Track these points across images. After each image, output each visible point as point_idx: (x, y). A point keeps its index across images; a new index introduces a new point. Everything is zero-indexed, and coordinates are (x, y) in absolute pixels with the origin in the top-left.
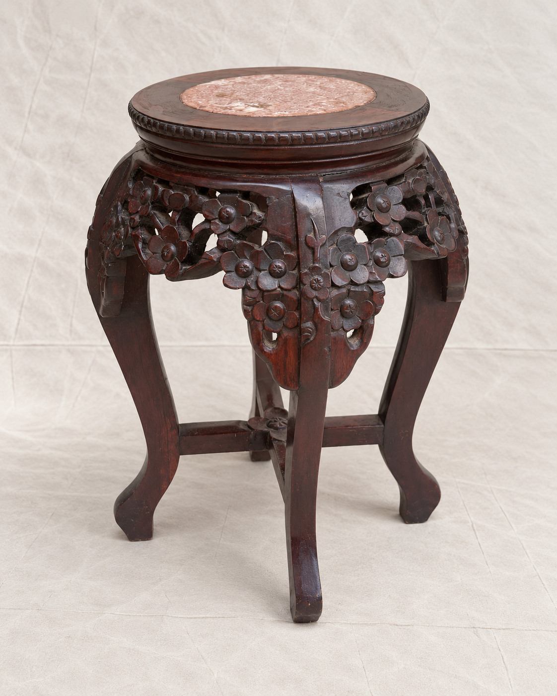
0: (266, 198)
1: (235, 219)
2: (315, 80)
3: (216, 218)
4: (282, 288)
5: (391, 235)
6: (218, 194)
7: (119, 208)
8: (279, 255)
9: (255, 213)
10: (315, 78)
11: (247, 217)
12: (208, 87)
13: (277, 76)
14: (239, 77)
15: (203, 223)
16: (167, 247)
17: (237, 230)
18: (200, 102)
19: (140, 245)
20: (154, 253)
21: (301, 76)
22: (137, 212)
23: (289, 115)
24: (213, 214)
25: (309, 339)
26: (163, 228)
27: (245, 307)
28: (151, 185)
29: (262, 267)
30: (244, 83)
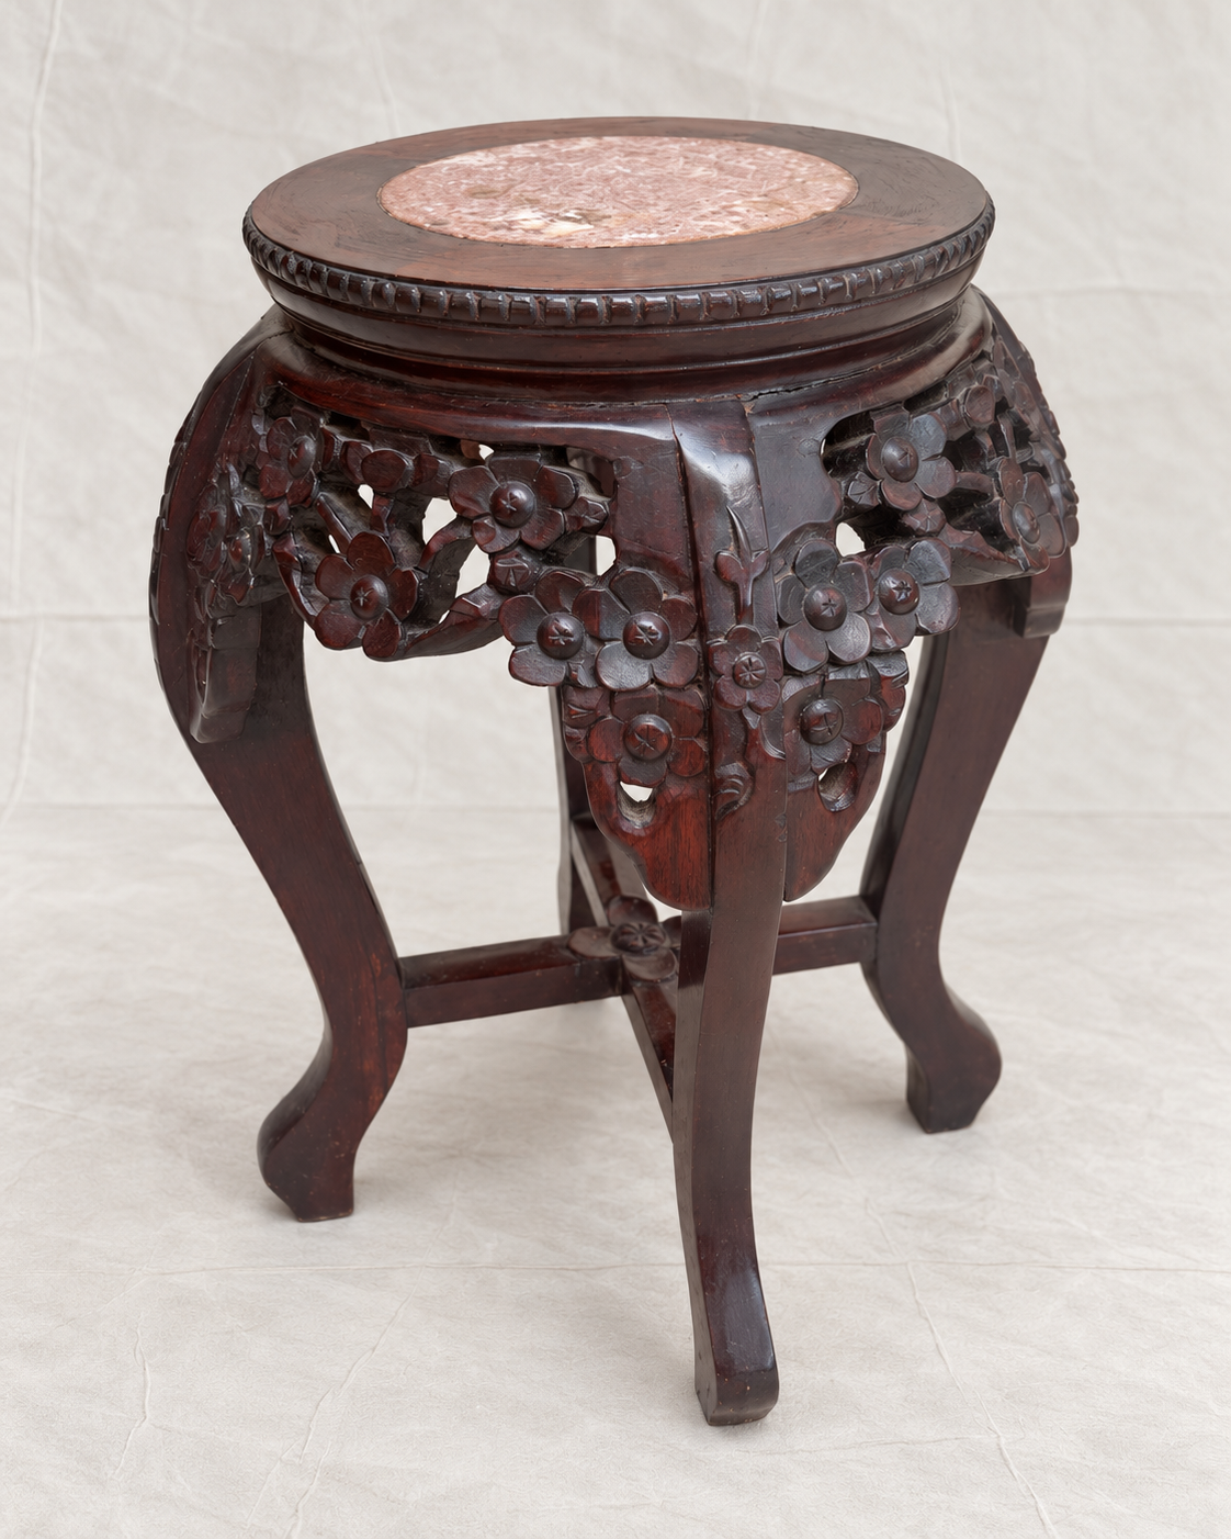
0: (611, 463)
1: (536, 516)
2: (703, 148)
3: (485, 515)
4: (660, 684)
5: (920, 535)
6: (485, 452)
7: (235, 481)
8: (652, 602)
9: (583, 500)
10: (702, 144)
11: (563, 510)
12: (444, 170)
13: (607, 139)
14: (519, 146)
15: (453, 524)
16: (363, 585)
17: (539, 543)
18: (430, 210)
19: (297, 579)
20: (331, 599)
21: (666, 139)
22: (285, 496)
23: (658, 242)
24: (476, 502)
25: (736, 803)
26: (350, 538)
27: (568, 729)
28: (313, 428)
29: (605, 634)
30: (531, 161)
